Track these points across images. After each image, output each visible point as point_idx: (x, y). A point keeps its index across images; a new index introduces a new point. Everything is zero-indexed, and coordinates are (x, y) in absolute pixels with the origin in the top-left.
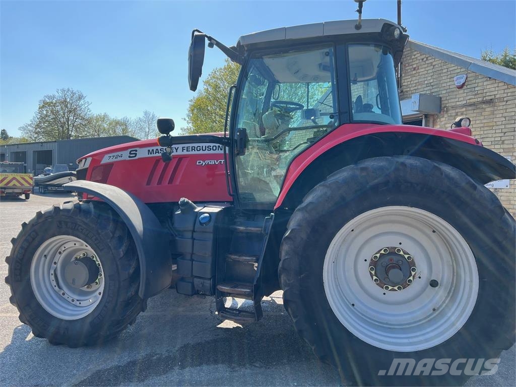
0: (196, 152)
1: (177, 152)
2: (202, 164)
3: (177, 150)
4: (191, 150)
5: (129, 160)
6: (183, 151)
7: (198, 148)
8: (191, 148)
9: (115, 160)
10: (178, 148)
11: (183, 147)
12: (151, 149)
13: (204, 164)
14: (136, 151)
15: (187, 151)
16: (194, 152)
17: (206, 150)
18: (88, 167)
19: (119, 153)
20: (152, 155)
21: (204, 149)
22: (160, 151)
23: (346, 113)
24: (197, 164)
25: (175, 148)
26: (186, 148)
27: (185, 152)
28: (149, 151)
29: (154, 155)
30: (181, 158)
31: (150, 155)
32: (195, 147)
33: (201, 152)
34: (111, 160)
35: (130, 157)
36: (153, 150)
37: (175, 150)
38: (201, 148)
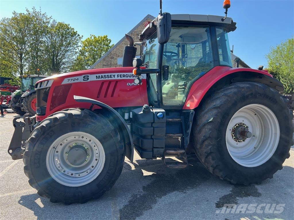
0: (126, 78)
1: (114, 77)
2: (130, 85)
3: (114, 76)
4: (122, 77)
5: (84, 82)
6: (118, 77)
7: (127, 75)
8: (122, 75)
9: (72, 82)
10: (115, 75)
11: (118, 75)
12: (98, 75)
13: (131, 85)
14: (88, 76)
15: (121, 77)
16: (124, 78)
17: (131, 77)
18: (50, 86)
19: (76, 78)
20: (99, 79)
21: (130, 76)
22: (104, 77)
23: (217, 61)
24: (127, 85)
25: (113, 75)
26: (119, 75)
27: (119, 78)
28: (97, 76)
29: (101, 79)
30: (117, 81)
31: (98, 79)
32: (125, 75)
33: (129, 78)
34: (70, 82)
35: (84, 80)
36: (99, 76)
37: (113, 77)
38: (128, 76)
